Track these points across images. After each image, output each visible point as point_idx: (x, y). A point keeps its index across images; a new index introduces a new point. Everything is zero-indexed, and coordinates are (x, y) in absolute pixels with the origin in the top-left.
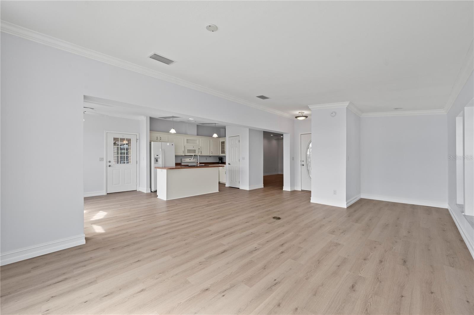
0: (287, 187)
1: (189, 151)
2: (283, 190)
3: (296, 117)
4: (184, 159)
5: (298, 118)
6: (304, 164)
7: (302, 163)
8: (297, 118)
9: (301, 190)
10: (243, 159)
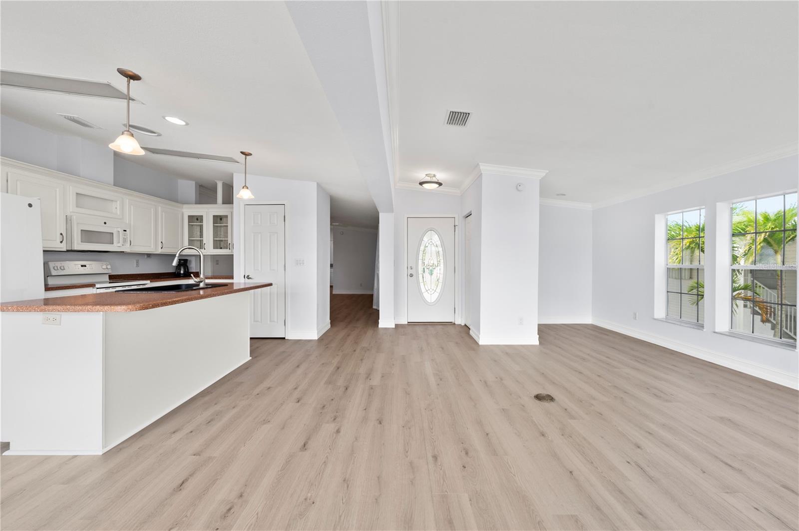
0: (386, 321)
1: (88, 235)
2: (378, 326)
3: (421, 184)
4: (58, 264)
5: (425, 186)
6: (414, 274)
7: (410, 272)
8: (423, 185)
9: (406, 323)
10: (299, 263)
